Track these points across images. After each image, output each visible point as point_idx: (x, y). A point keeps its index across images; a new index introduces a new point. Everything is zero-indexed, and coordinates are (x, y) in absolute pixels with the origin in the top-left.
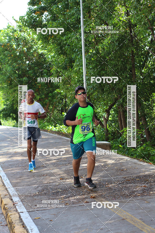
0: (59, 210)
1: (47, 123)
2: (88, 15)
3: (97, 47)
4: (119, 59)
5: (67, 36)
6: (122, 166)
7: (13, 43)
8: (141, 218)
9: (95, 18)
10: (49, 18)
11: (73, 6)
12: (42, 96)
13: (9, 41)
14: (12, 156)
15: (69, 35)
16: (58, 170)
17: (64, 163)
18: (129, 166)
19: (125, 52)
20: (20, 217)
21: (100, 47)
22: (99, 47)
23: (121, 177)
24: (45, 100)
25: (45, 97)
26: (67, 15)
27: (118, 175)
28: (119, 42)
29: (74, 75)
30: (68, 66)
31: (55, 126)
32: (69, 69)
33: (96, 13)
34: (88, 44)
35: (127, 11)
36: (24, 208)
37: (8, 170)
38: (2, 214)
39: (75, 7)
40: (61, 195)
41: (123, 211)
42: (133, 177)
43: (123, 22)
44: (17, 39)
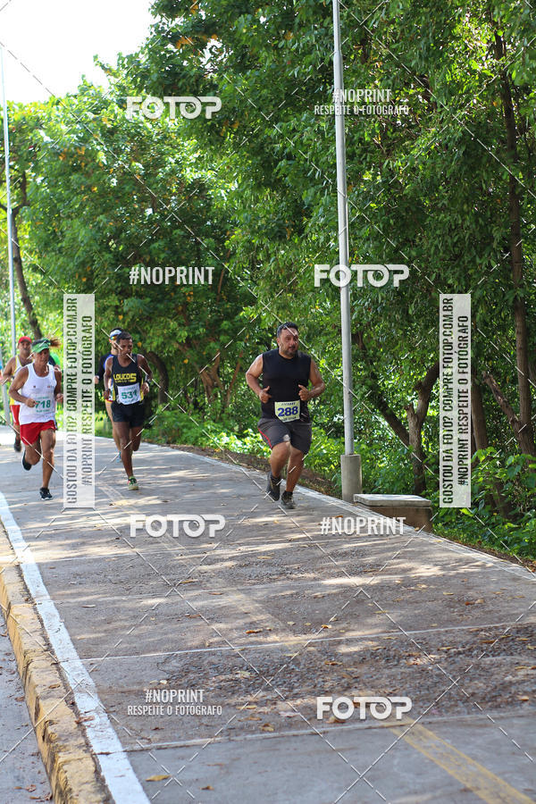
0: (237, 748)
1: (212, 422)
2: (360, 51)
3: (389, 162)
4: (465, 207)
5: (284, 124)
6: (469, 589)
7: (98, 147)
8: (530, 787)
9: (383, 61)
10: (224, 60)
11: (308, 21)
12: (197, 329)
13: (84, 140)
14: (83, 544)
15: (293, 122)
16: (241, 596)
17: (265, 570)
18: (492, 587)
19: (485, 182)
20: (97, 771)
21: (400, 164)
22: (396, 164)
23: (463, 630)
24: (205, 346)
25: (207, 335)
26: (288, 51)
27: (452, 622)
28: (467, 147)
29: (307, 259)
30: (288, 227)
31: (241, 436)
32: (290, 240)
33: (388, 46)
34: (358, 153)
35: (498, 38)
36: (116, 736)
37: (68, 592)
38: (38, 753)
39: (316, 21)
40: (247, 692)
41: (465, 757)
42: (504, 629)
43: (483, 76)
44: (112, 131)
